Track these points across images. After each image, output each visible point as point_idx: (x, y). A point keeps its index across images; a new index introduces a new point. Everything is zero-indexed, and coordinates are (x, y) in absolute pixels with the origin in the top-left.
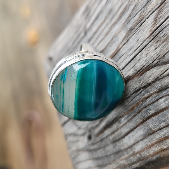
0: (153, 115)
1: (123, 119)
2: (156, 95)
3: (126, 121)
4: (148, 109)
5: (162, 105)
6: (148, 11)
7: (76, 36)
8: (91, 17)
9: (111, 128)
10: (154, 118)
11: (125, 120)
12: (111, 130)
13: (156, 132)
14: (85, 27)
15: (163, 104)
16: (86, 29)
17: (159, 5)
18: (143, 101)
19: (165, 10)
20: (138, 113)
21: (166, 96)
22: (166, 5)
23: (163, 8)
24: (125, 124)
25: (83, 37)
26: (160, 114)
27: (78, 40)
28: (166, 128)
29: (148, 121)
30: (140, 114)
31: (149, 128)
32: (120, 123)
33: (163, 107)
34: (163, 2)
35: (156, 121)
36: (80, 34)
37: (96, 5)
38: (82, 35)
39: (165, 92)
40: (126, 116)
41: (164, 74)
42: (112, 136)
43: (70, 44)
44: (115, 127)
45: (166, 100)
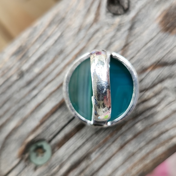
2: (131, 121)
4: (125, 135)
5: (139, 128)
8: (29, 58)
11: (96, 154)
14: (19, 69)
18: (117, 130)
20: (113, 142)
21: (142, 119)
24: (98, 157)
25: (17, 80)
27: (8, 84)
29: (127, 145)
31: (128, 151)
32: (90, 159)
36: (11, 77)
37: (37, 46)
38: (15, 78)
39: (141, 117)
40: (97, 150)
45: (142, 123)
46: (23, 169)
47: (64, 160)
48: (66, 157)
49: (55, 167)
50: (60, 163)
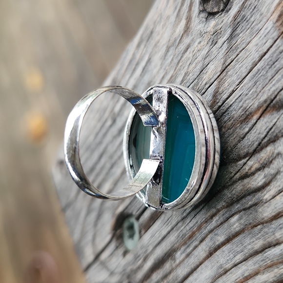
0: (224, 244)
1: (179, 253)
2: (226, 211)
3: (184, 255)
4: (215, 235)
5: (235, 226)
6: (204, 82)
7: (99, 126)
9: (162, 270)
10: (225, 248)
11: (181, 254)
12: (162, 272)
13: (230, 271)
14: (112, 110)
15: (237, 224)
16: (114, 114)
17: (219, 74)
18: (206, 222)
19: (228, 81)
20: (201, 241)
21: (240, 211)
22: (229, 73)
23: (224, 78)
24: (183, 260)
25: (111, 126)
26: (234, 241)
27: (104, 130)
28: (244, 263)
29: (218, 253)
30: (204, 243)
31: (219, 264)
32: (175, 260)
33: (237, 229)
34: (225, 69)
35: (229, 253)
36: (106, 121)
38: (109, 123)
39: (239, 206)
40: (183, 248)
41: (235, 177)
42: (164, 282)
43: (92, 138)
44: (167, 266)
45: (240, 218)
46: (115, 250)
47: (149, 251)
48: (150, 248)
49: (141, 258)
50: (145, 255)
